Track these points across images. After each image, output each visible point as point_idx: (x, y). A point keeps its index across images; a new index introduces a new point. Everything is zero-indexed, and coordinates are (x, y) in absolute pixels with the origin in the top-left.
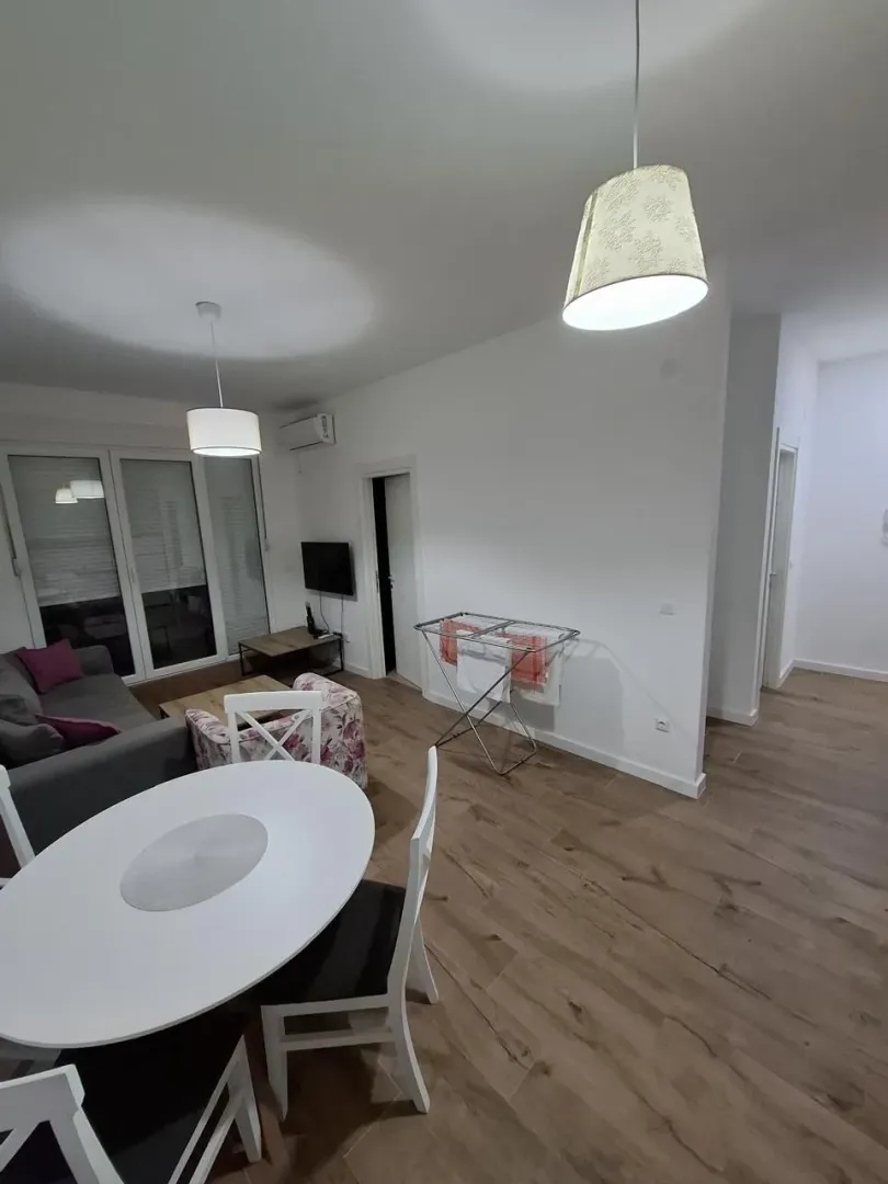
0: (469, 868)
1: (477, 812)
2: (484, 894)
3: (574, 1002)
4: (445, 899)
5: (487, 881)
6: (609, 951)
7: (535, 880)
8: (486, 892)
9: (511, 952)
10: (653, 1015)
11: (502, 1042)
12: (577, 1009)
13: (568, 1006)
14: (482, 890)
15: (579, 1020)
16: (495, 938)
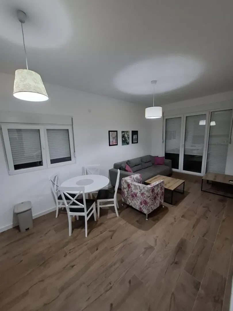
0: (121, 245)
1: (151, 248)
2: (111, 248)
3: (75, 266)
4: (111, 238)
5: (116, 249)
6: (84, 283)
7: (115, 264)
8: (112, 248)
9: (92, 253)
10: (62, 290)
11: (73, 248)
12: (73, 266)
13: (74, 264)
14: (113, 247)
15: (70, 266)
16: (97, 249)
